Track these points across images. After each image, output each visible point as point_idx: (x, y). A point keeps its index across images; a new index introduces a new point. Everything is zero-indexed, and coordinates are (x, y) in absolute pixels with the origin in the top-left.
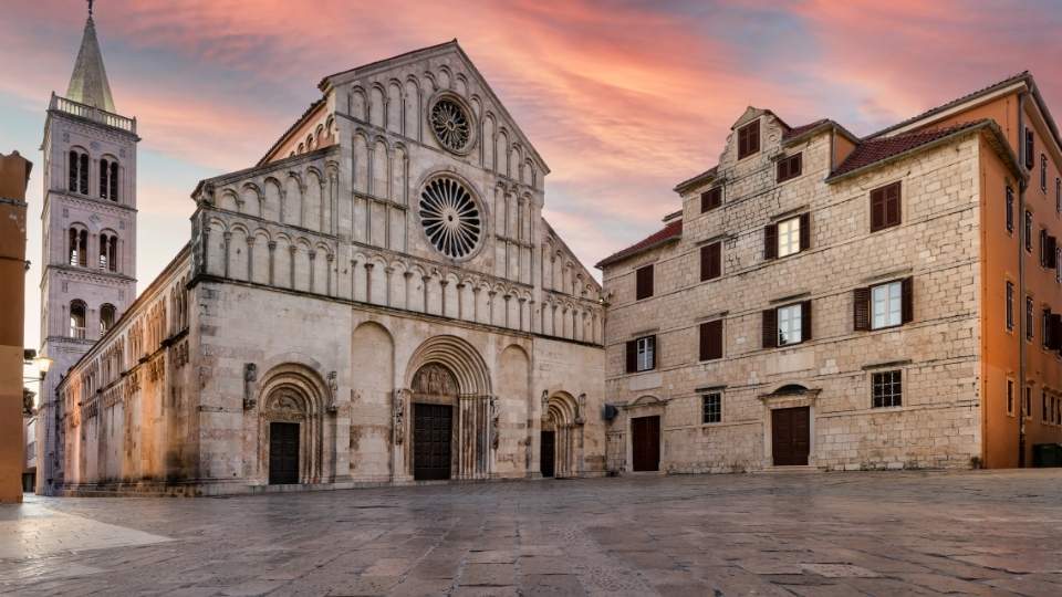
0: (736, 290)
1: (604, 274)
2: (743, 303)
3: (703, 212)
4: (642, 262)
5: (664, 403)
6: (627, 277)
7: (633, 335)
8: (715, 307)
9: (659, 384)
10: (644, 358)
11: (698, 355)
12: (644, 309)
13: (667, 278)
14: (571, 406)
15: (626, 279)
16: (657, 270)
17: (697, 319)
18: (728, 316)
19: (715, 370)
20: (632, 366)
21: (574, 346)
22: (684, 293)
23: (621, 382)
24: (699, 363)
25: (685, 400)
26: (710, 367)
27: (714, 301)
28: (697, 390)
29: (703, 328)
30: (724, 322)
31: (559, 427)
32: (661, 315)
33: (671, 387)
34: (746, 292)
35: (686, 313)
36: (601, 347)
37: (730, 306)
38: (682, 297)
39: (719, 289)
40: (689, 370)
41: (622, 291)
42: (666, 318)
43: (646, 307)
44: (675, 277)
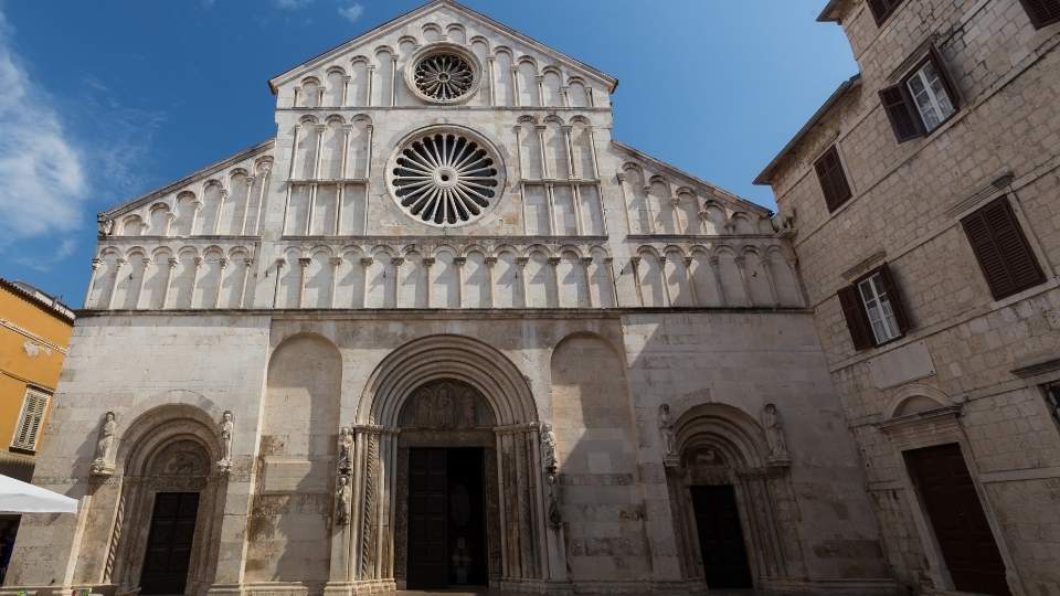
0: (1006, 124)
1: (774, 190)
2: (1038, 143)
3: (879, 25)
4: (817, 149)
5: (956, 412)
6: (805, 180)
7: (846, 275)
8: (976, 174)
9: (927, 369)
10: (881, 316)
11: (986, 288)
12: (847, 224)
13: (865, 156)
14: (752, 431)
15: (806, 184)
16: (844, 151)
17: (950, 213)
18: (1016, 184)
19: (1044, 315)
20: (863, 337)
21: (725, 317)
22: (902, 172)
23: (856, 371)
24: (995, 305)
25: (999, 400)
26: (1026, 310)
27: (969, 163)
28: (1019, 373)
29: (971, 225)
30: (1011, 197)
31: (739, 476)
32: (879, 224)
33: (955, 370)
34: (1034, 119)
35: (923, 207)
36: (796, 310)
37: (1009, 160)
38: (902, 179)
39: (969, 137)
40: (979, 325)
41: (806, 205)
42: (890, 230)
43: (849, 220)
44: (878, 150)
